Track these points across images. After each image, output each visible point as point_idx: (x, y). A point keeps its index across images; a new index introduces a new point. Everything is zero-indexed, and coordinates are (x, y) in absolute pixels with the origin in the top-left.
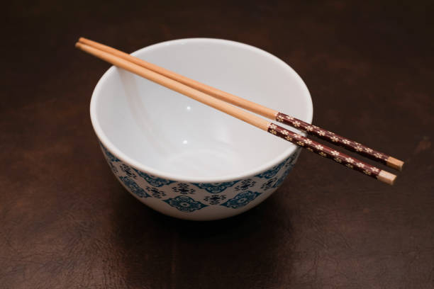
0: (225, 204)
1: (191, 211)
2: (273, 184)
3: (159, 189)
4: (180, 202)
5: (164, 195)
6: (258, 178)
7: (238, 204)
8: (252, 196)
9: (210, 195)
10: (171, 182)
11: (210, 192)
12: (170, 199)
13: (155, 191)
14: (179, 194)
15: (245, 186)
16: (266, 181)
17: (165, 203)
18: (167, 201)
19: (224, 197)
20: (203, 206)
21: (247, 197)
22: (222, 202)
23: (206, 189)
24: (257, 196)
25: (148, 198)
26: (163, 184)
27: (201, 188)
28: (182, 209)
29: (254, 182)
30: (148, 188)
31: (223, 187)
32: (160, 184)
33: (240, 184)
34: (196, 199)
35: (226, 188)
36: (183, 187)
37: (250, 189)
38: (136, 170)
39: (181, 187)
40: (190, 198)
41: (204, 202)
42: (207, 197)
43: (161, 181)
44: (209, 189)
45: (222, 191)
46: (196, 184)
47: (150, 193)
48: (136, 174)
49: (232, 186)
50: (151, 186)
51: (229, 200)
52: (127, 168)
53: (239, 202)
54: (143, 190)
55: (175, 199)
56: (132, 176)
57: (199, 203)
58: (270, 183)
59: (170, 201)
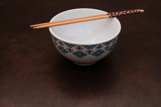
0: (93, 54)
1: (82, 57)
2: (108, 48)
3: (71, 49)
4: (78, 53)
5: (73, 51)
6: (103, 44)
7: (97, 54)
8: (102, 52)
9: (88, 50)
10: (75, 45)
11: (88, 49)
12: (75, 52)
13: (70, 50)
14: (78, 50)
15: (99, 47)
16: (106, 46)
17: (73, 54)
18: (74, 53)
19: (92, 51)
20: (86, 55)
21: (100, 52)
22: (92, 53)
23: (87, 48)
24: (103, 52)
25: (68, 53)
26: (72, 47)
27: (85, 47)
28: (79, 56)
29: (102, 46)
30: (67, 49)
31: (92, 47)
32: (72, 46)
33: (97, 46)
34: (83, 52)
35: (93, 47)
36: (79, 47)
37: (101, 48)
38: (64, 42)
39: (78, 47)
40: (81, 52)
41: (86, 53)
42: (87, 51)
43: (72, 45)
44: (88, 47)
45: (92, 48)
46: (83, 46)
47: (68, 51)
48: (64, 44)
49: (95, 46)
50: (68, 48)
51: (94, 53)
52: (61, 42)
53: (97, 53)
54: (66, 50)
55: (76, 52)
56: (62, 45)
57: (84, 53)
58: (107, 47)
59: (75, 53)
